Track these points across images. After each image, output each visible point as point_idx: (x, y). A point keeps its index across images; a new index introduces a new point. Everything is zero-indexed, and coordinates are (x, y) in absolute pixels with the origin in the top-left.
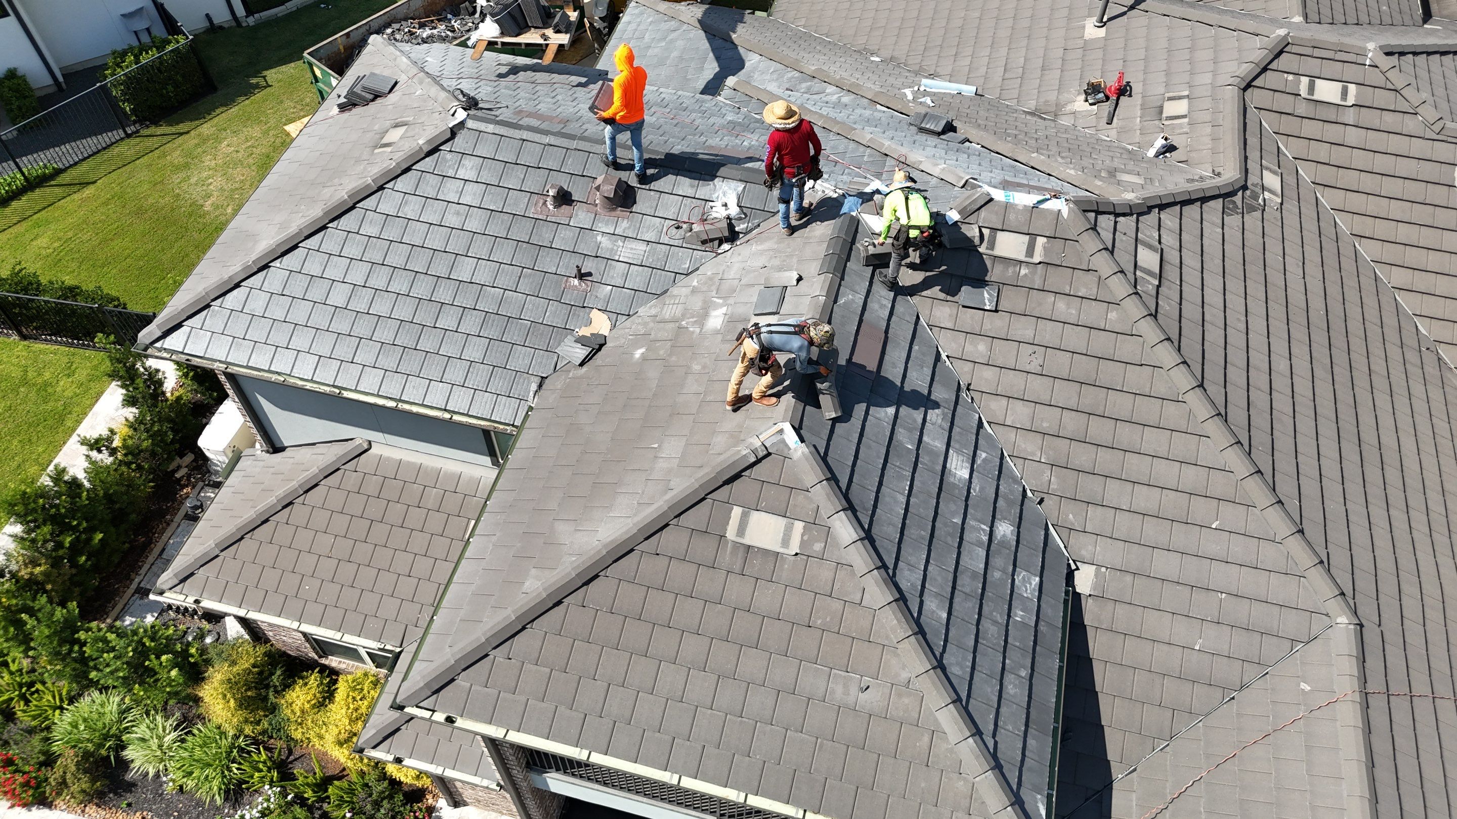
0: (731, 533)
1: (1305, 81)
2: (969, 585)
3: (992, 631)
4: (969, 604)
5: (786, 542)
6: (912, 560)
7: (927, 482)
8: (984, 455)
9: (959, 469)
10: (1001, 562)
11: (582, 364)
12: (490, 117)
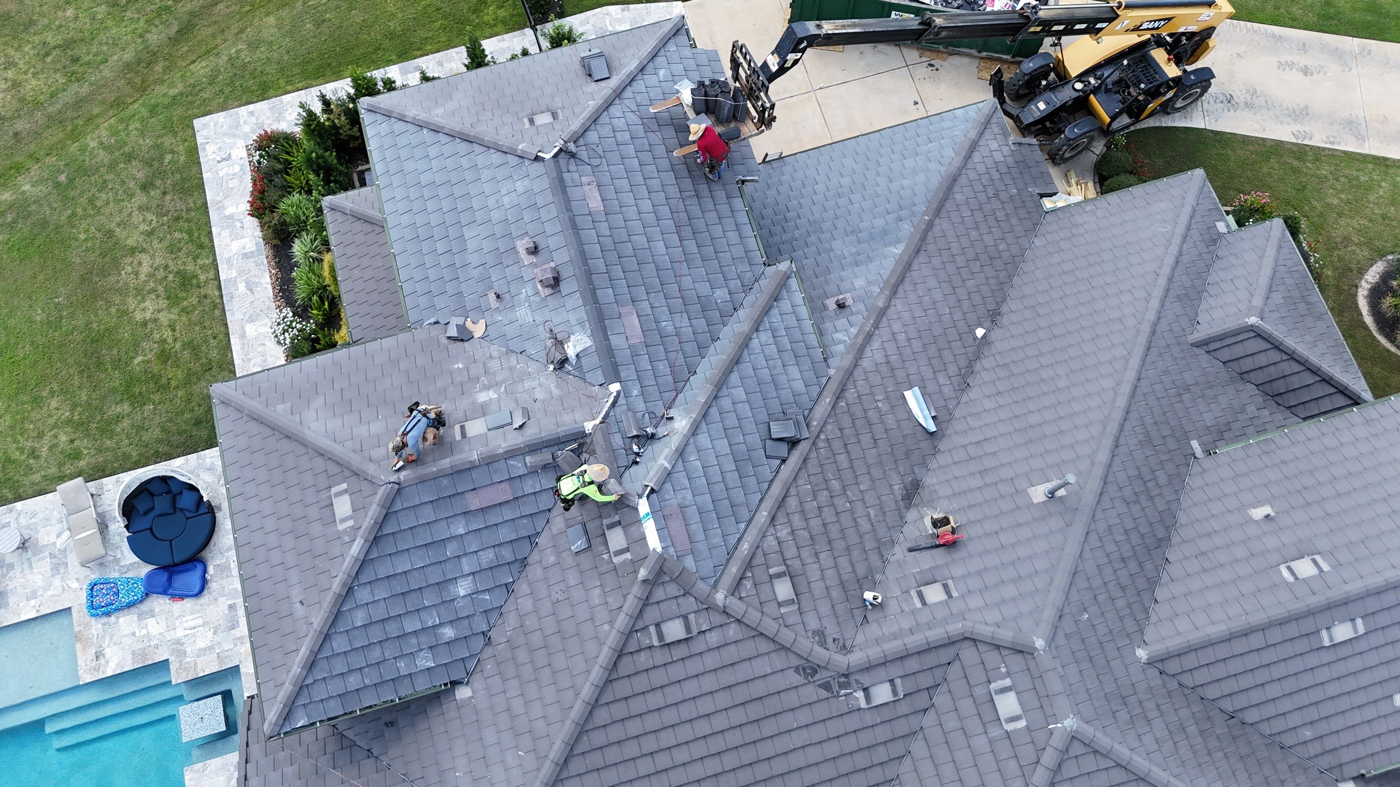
0: (334, 490)
1: (1008, 682)
2: (393, 629)
3: (375, 654)
4: (380, 634)
5: (343, 520)
6: (376, 591)
7: (435, 576)
8: (488, 597)
9: (463, 588)
10: (424, 639)
11: (449, 338)
12: (564, 169)
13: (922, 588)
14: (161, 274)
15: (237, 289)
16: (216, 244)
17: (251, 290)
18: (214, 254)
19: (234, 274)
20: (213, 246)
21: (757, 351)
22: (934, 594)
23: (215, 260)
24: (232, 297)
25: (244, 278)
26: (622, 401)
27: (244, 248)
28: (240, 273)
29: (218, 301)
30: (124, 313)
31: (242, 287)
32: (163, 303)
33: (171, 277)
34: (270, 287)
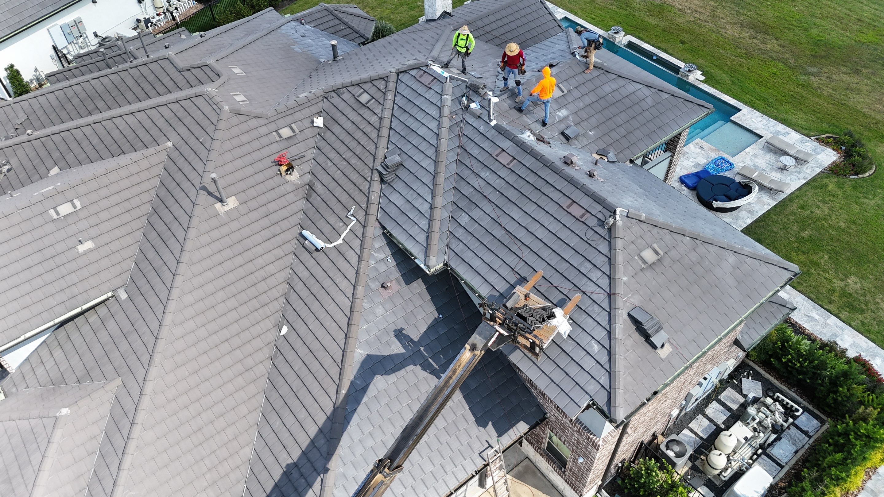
12: (605, 211)
13: (293, 134)
14: (871, 306)
15: (817, 314)
16: (861, 336)
17: (808, 316)
18: (854, 329)
19: (828, 321)
20: (862, 334)
21: (426, 194)
22: (286, 132)
23: (851, 326)
24: (815, 308)
25: (821, 322)
26: (486, 118)
27: (842, 340)
28: (827, 325)
29: (820, 303)
30: (863, 278)
31: (817, 317)
32: (849, 290)
33: (864, 308)
34: (800, 322)
